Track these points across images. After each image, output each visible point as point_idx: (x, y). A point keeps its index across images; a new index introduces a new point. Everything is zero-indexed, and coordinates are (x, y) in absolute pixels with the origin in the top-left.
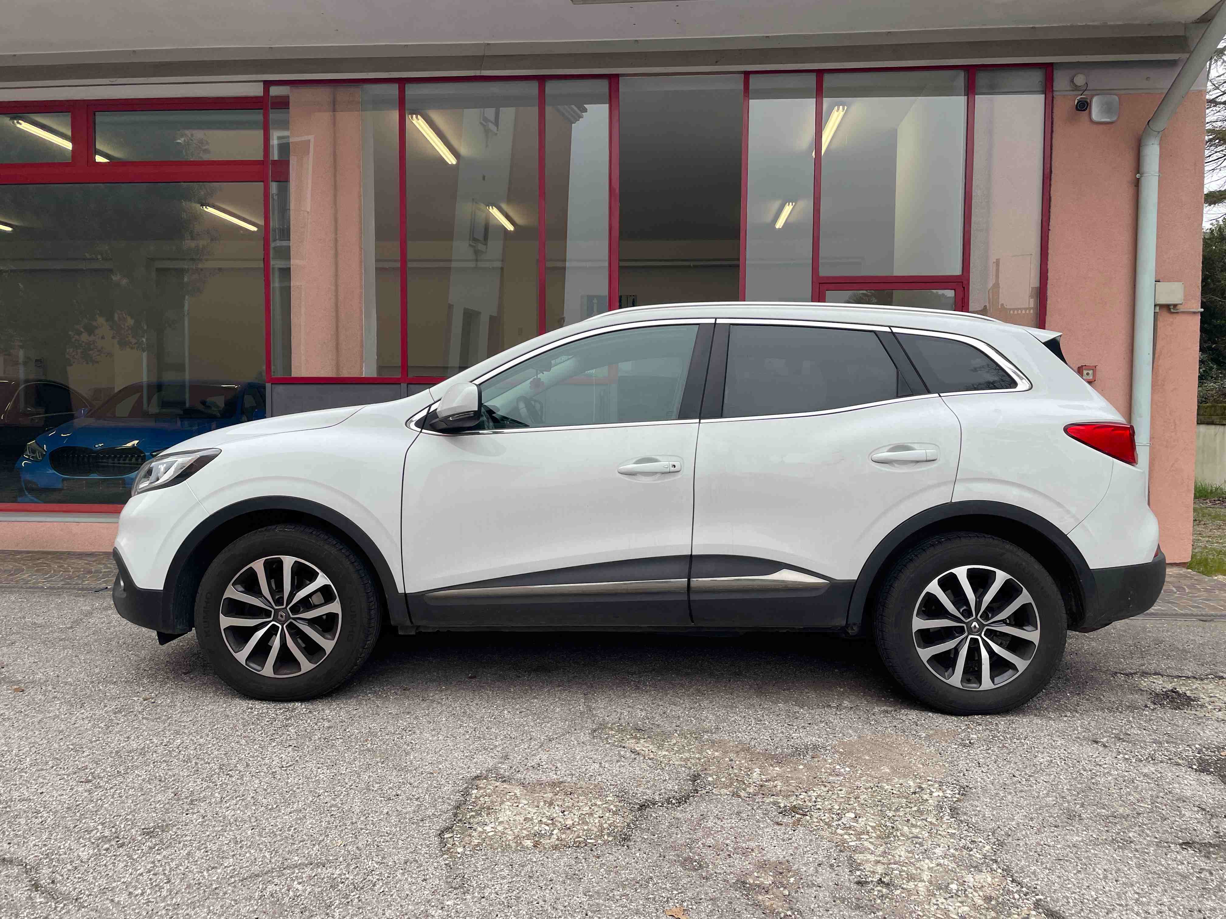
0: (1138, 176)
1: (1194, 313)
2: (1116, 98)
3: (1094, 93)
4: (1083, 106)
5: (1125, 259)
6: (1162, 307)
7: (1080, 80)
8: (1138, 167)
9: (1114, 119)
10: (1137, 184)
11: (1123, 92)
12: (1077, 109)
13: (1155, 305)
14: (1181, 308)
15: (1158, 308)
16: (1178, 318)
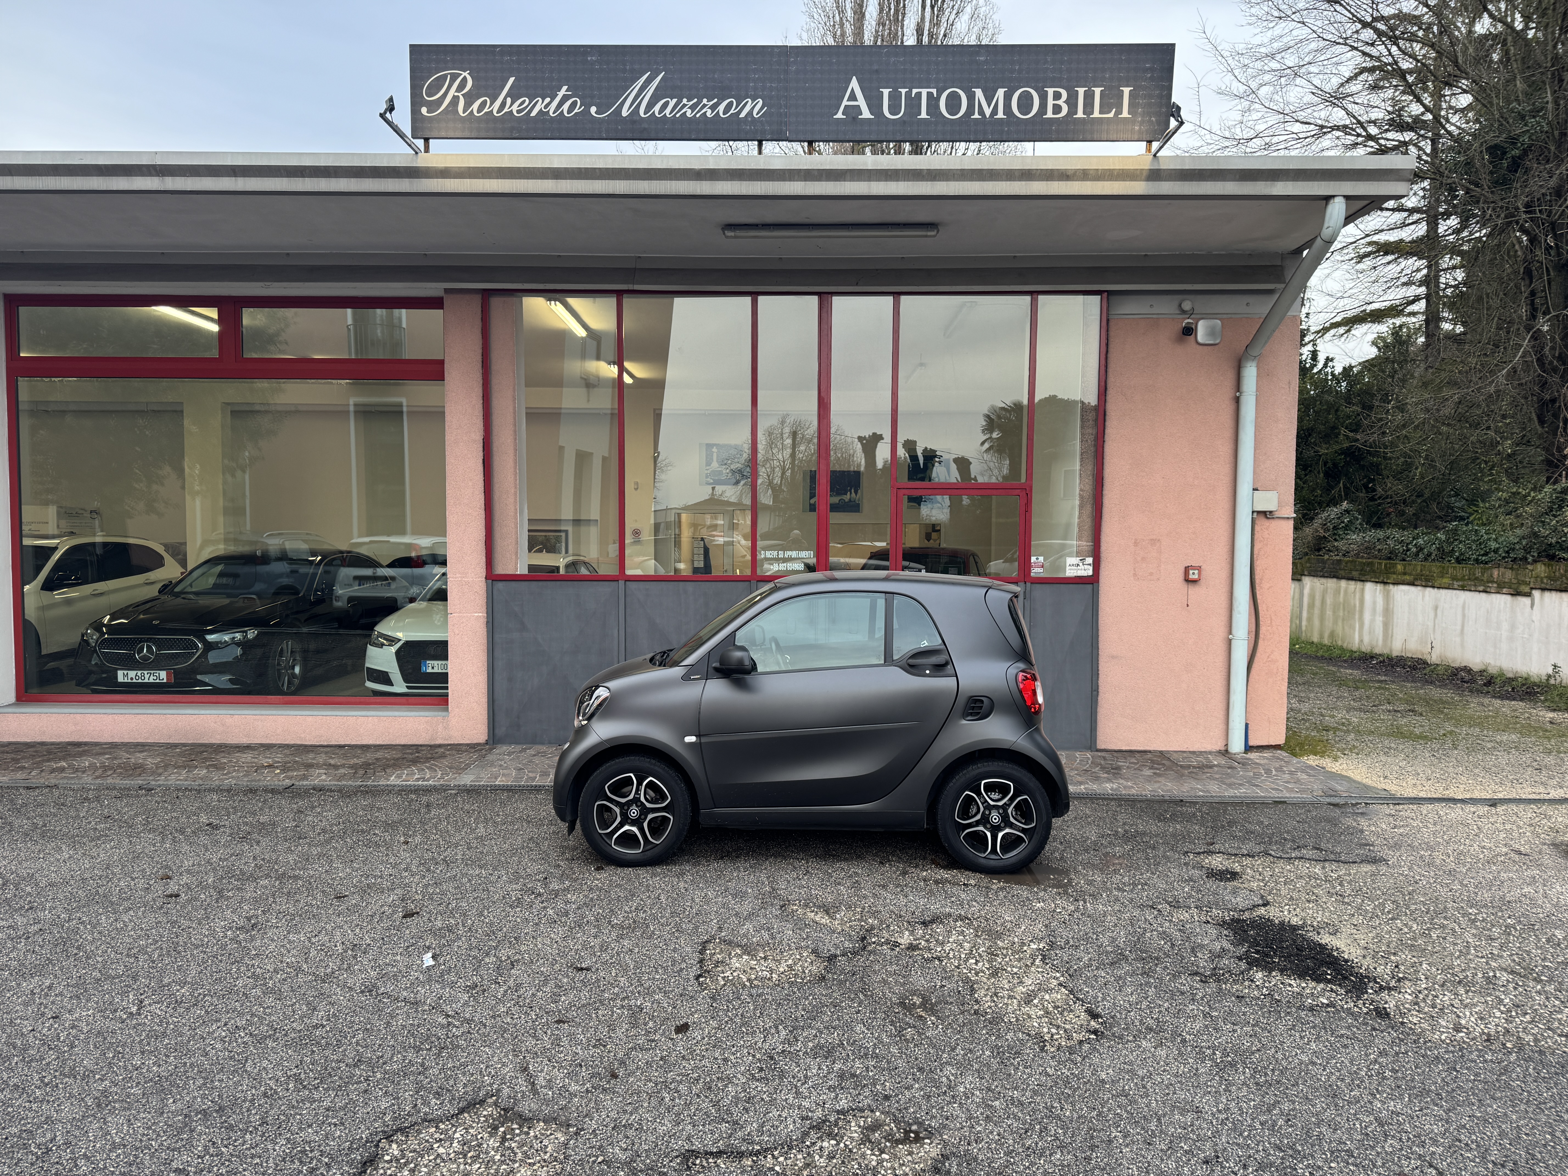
0: (1238, 394)
1: (1288, 518)
2: (1219, 322)
3: (1198, 316)
4: (1189, 331)
5: (1227, 469)
6: (1259, 512)
7: (1187, 306)
8: (1238, 385)
9: (1218, 341)
10: (1237, 400)
11: (1225, 316)
12: (1184, 334)
13: (1253, 512)
14: (1277, 515)
15: (1255, 514)
16: (1274, 524)
